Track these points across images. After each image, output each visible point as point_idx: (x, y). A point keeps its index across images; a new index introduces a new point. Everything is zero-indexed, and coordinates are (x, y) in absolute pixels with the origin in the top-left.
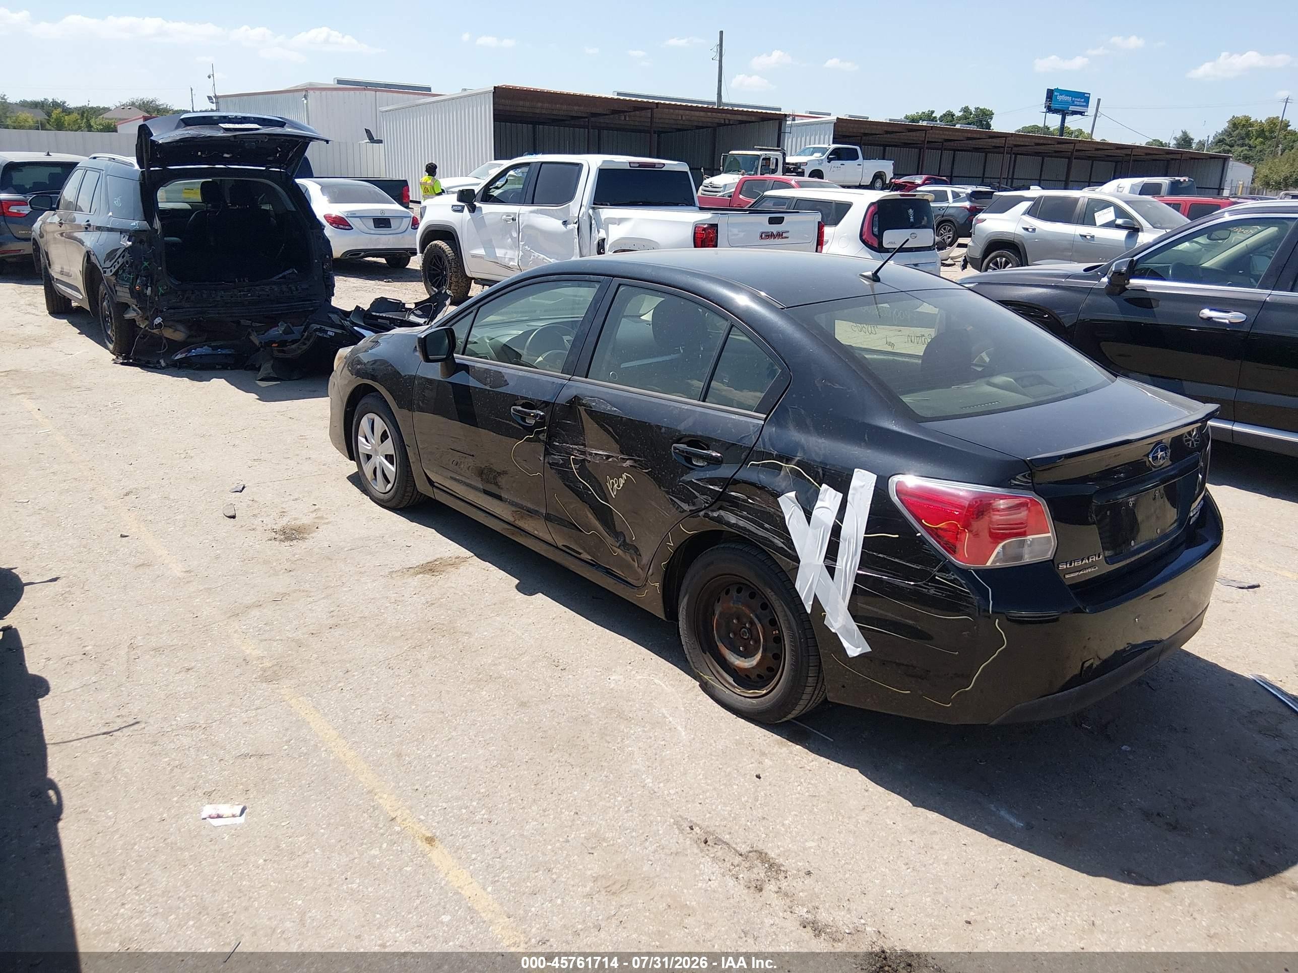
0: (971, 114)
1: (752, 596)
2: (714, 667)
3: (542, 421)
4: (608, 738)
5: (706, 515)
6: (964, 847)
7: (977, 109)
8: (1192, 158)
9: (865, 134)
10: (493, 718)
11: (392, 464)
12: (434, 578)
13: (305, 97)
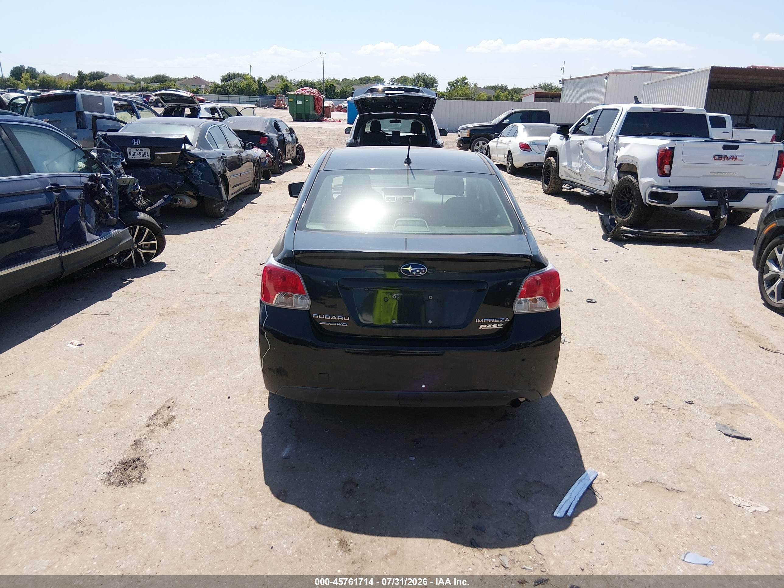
13: (606, 78)
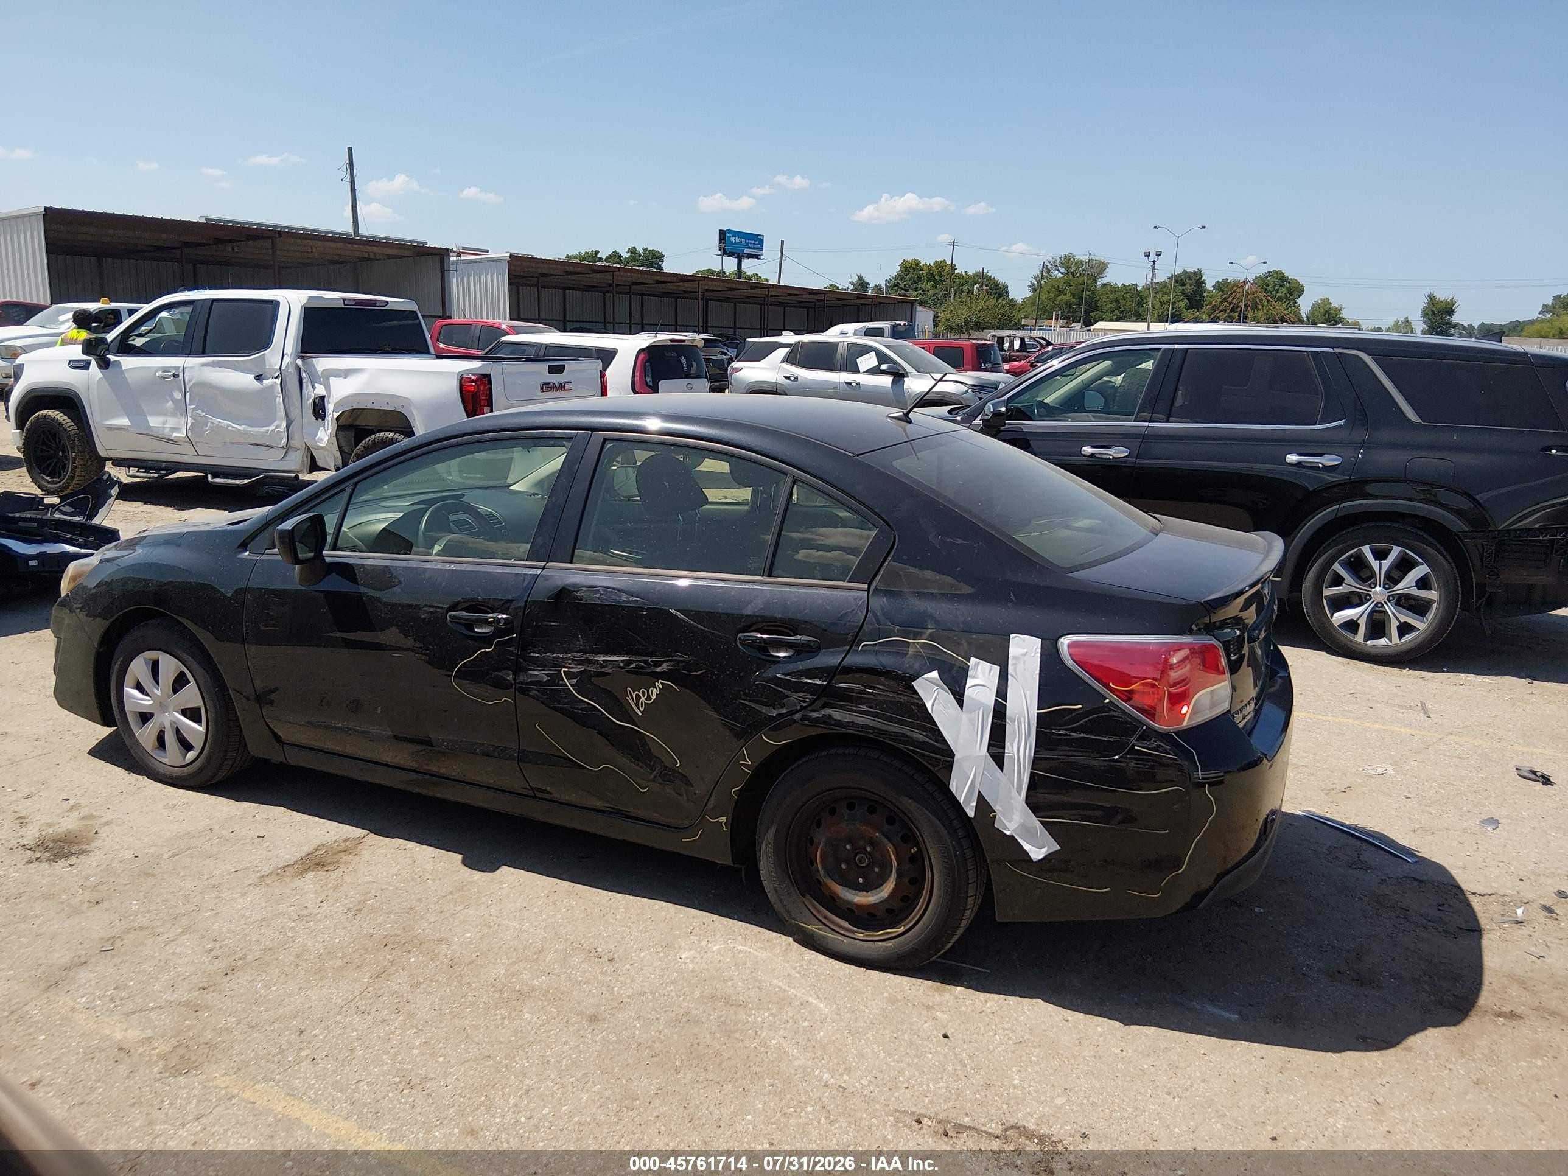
0: (640, 255)
1: (871, 810)
2: (819, 912)
3: (509, 626)
4: (737, 1035)
5: (804, 717)
6: (1206, 1058)
7: (645, 250)
8: (881, 303)
9: (543, 275)
10: (566, 1047)
11: (198, 721)
12: (333, 875)
